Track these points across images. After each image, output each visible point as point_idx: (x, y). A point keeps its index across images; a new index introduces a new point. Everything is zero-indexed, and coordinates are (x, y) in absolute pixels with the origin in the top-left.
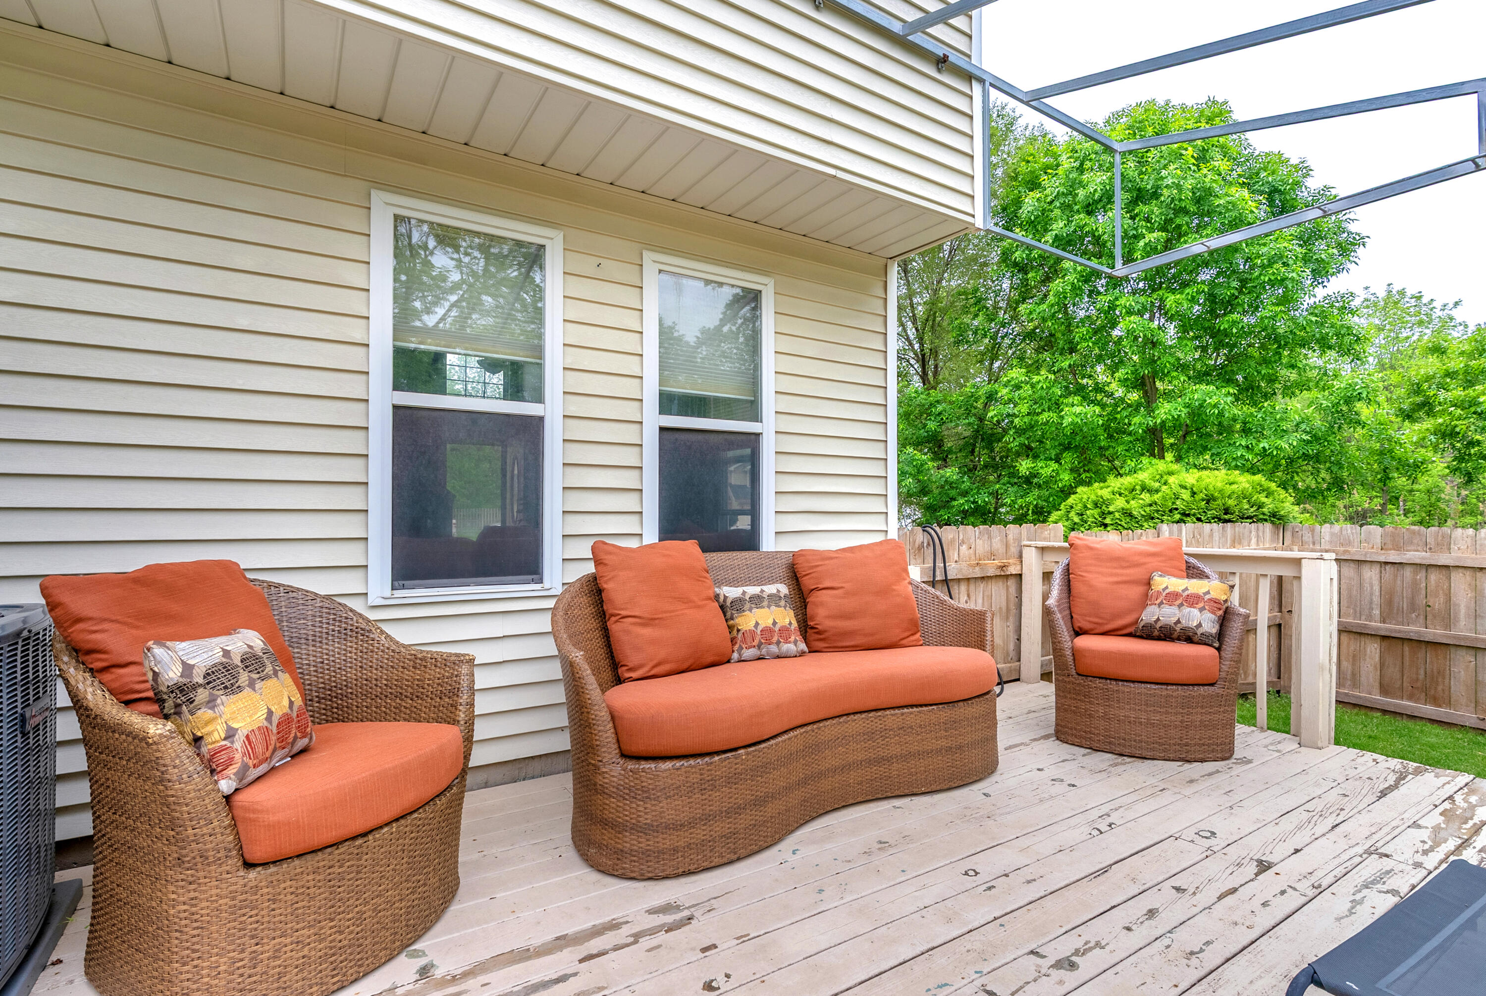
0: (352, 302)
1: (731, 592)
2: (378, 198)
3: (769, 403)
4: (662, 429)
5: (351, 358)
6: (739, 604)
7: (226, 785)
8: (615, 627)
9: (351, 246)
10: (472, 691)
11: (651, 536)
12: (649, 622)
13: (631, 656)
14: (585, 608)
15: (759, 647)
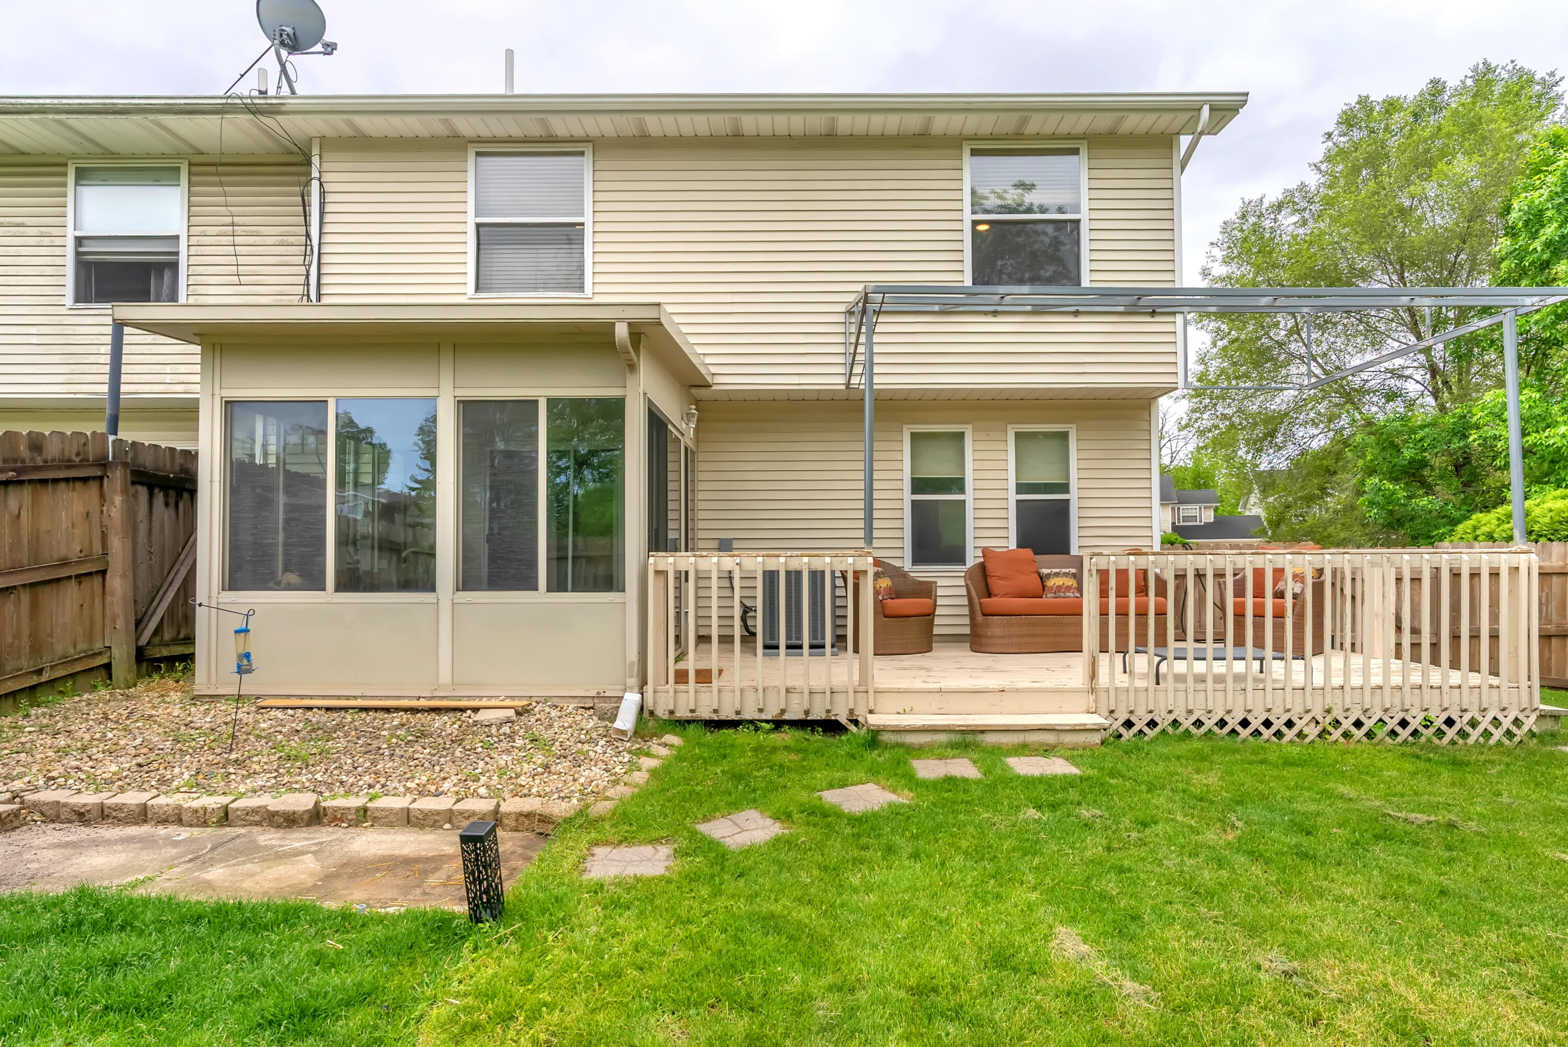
0: (897, 465)
1: (1045, 571)
2: (905, 427)
3: (1074, 484)
4: (1017, 501)
5: (897, 485)
6: (1048, 576)
7: (880, 598)
8: (989, 580)
9: (896, 446)
10: (936, 596)
11: (1013, 545)
12: (1002, 578)
13: (995, 590)
14: (978, 572)
15: (1055, 593)
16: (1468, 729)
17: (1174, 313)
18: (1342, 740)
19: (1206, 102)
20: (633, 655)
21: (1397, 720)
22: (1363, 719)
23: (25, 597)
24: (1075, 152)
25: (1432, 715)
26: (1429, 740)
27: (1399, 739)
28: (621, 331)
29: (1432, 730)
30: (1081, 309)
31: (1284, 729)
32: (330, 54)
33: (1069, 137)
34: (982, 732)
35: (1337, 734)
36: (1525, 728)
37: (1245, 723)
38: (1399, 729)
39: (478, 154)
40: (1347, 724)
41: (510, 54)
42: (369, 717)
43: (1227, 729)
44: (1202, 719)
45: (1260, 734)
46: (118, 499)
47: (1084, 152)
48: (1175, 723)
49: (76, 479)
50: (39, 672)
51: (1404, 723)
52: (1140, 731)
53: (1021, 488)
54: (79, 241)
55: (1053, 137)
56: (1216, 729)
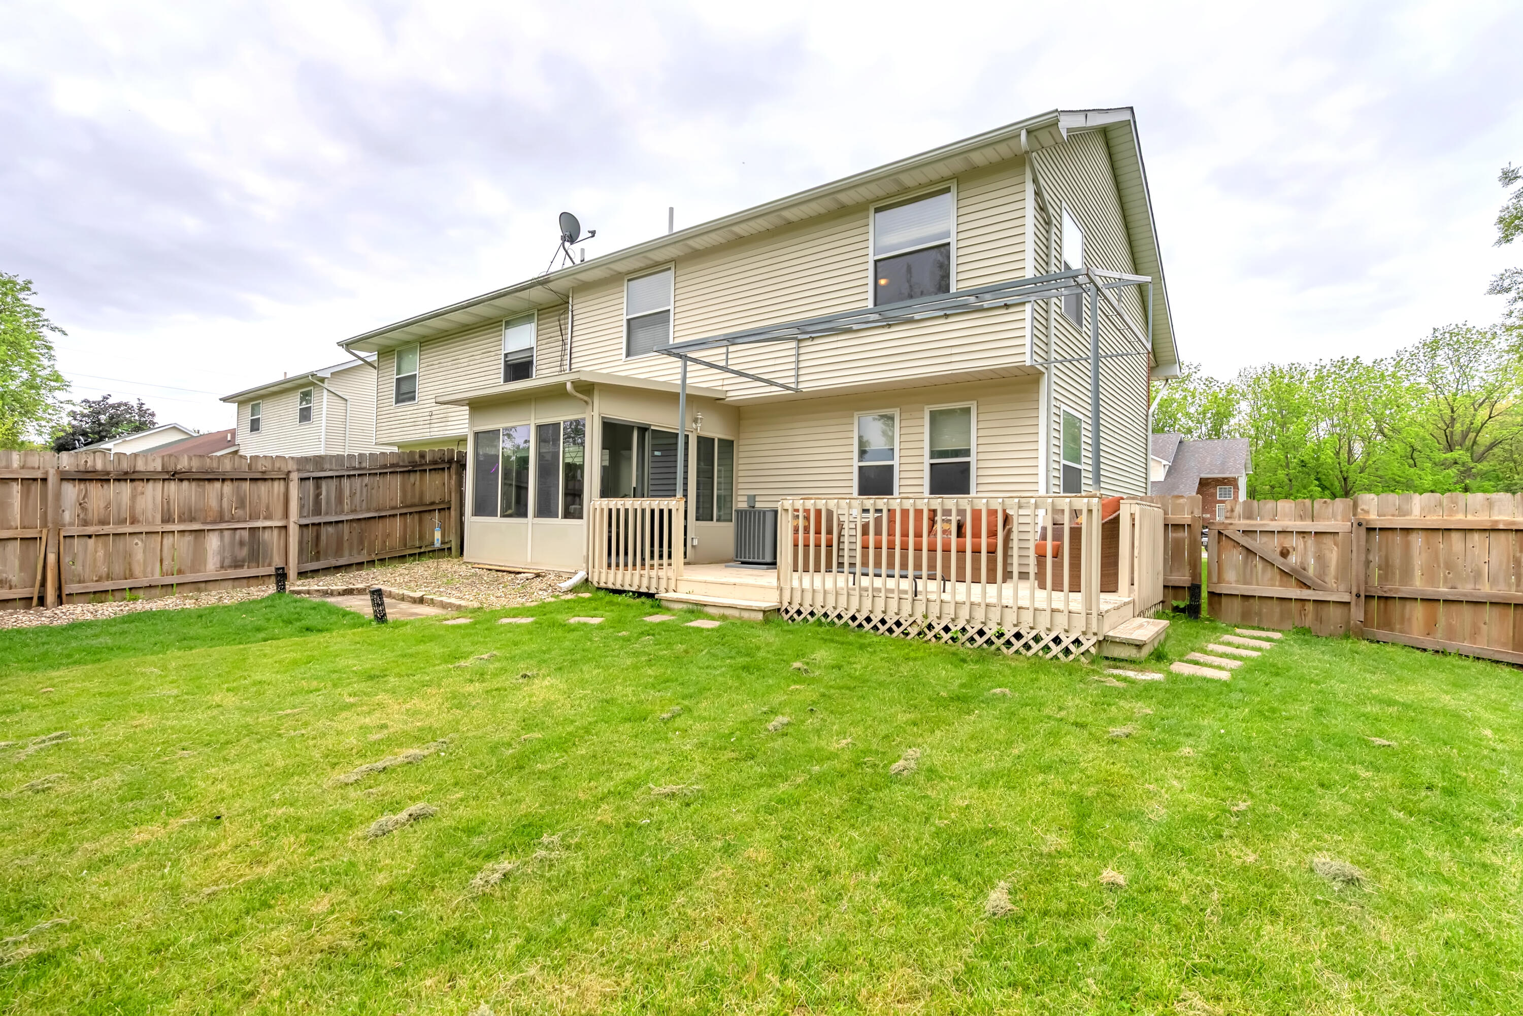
0: (846, 442)
2: (855, 413)
3: (974, 449)
4: (931, 464)
5: (847, 455)
16: (1032, 643)
17: (1024, 303)
18: (934, 640)
19: (1022, 128)
20: (585, 553)
21: (975, 630)
22: (950, 626)
23: (416, 517)
24: (947, 190)
25: (1005, 630)
26: (999, 649)
27: (976, 645)
28: (569, 386)
29: (1002, 640)
30: (948, 312)
31: (894, 627)
32: (593, 236)
33: (943, 180)
34: (705, 605)
35: (930, 635)
36: (1083, 649)
37: (868, 620)
38: (976, 637)
39: (629, 280)
40: (938, 628)
41: (671, 210)
42: (500, 574)
43: (857, 623)
44: (842, 614)
45: (878, 629)
46: (454, 477)
47: (954, 190)
48: (826, 615)
49: (439, 469)
50: (420, 547)
51: (981, 633)
52: (805, 618)
53: (933, 454)
54: (506, 355)
55: (932, 183)
56: (850, 622)
